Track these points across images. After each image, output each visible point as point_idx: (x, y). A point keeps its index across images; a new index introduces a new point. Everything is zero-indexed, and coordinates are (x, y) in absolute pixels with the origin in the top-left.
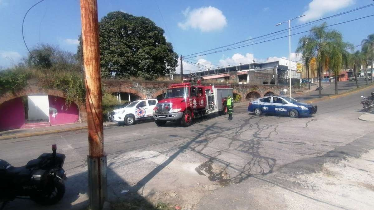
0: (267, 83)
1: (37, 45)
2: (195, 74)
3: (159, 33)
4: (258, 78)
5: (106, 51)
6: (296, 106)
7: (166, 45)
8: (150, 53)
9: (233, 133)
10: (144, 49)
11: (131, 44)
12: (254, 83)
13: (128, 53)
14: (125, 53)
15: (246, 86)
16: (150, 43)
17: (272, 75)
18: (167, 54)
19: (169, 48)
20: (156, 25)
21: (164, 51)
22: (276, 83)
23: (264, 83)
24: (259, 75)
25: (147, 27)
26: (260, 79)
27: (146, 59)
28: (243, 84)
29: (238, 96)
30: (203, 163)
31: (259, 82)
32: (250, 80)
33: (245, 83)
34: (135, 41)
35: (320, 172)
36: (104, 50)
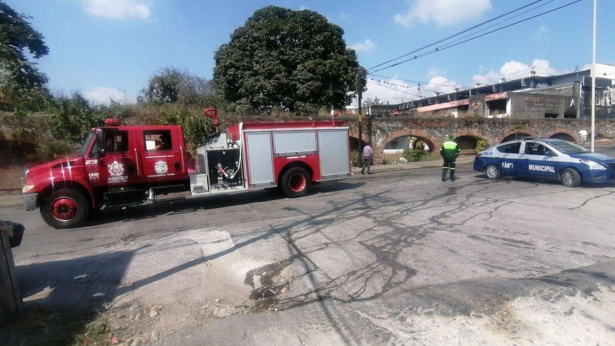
0: (555, 116)
1: (160, 70)
2: (410, 103)
3: (332, 35)
4: (533, 106)
5: (247, 73)
6: (576, 161)
7: (344, 55)
8: (315, 70)
9: (398, 210)
10: (306, 64)
11: (286, 57)
12: (524, 116)
13: (280, 72)
14: (276, 73)
15: (501, 122)
16: (316, 53)
17: (570, 98)
18: (346, 69)
19: (350, 60)
20: (328, 22)
21: (340, 66)
22: (578, 116)
23: (547, 115)
24: (534, 99)
25: (313, 26)
26: (538, 107)
27: (307, 81)
28: (494, 118)
29: (481, 142)
30: (275, 262)
31: (535, 114)
32: (514, 110)
33: (500, 116)
34: (293, 52)
35: (481, 317)
36: (244, 70)
